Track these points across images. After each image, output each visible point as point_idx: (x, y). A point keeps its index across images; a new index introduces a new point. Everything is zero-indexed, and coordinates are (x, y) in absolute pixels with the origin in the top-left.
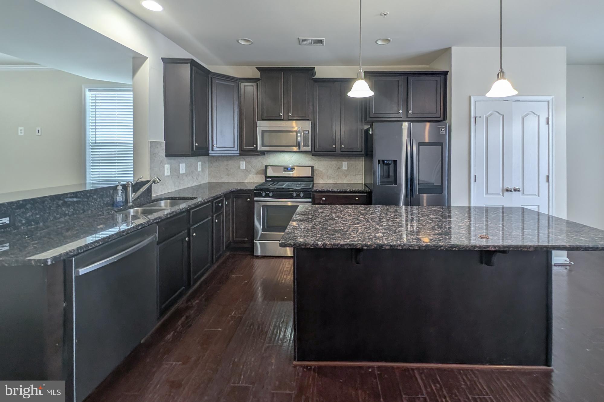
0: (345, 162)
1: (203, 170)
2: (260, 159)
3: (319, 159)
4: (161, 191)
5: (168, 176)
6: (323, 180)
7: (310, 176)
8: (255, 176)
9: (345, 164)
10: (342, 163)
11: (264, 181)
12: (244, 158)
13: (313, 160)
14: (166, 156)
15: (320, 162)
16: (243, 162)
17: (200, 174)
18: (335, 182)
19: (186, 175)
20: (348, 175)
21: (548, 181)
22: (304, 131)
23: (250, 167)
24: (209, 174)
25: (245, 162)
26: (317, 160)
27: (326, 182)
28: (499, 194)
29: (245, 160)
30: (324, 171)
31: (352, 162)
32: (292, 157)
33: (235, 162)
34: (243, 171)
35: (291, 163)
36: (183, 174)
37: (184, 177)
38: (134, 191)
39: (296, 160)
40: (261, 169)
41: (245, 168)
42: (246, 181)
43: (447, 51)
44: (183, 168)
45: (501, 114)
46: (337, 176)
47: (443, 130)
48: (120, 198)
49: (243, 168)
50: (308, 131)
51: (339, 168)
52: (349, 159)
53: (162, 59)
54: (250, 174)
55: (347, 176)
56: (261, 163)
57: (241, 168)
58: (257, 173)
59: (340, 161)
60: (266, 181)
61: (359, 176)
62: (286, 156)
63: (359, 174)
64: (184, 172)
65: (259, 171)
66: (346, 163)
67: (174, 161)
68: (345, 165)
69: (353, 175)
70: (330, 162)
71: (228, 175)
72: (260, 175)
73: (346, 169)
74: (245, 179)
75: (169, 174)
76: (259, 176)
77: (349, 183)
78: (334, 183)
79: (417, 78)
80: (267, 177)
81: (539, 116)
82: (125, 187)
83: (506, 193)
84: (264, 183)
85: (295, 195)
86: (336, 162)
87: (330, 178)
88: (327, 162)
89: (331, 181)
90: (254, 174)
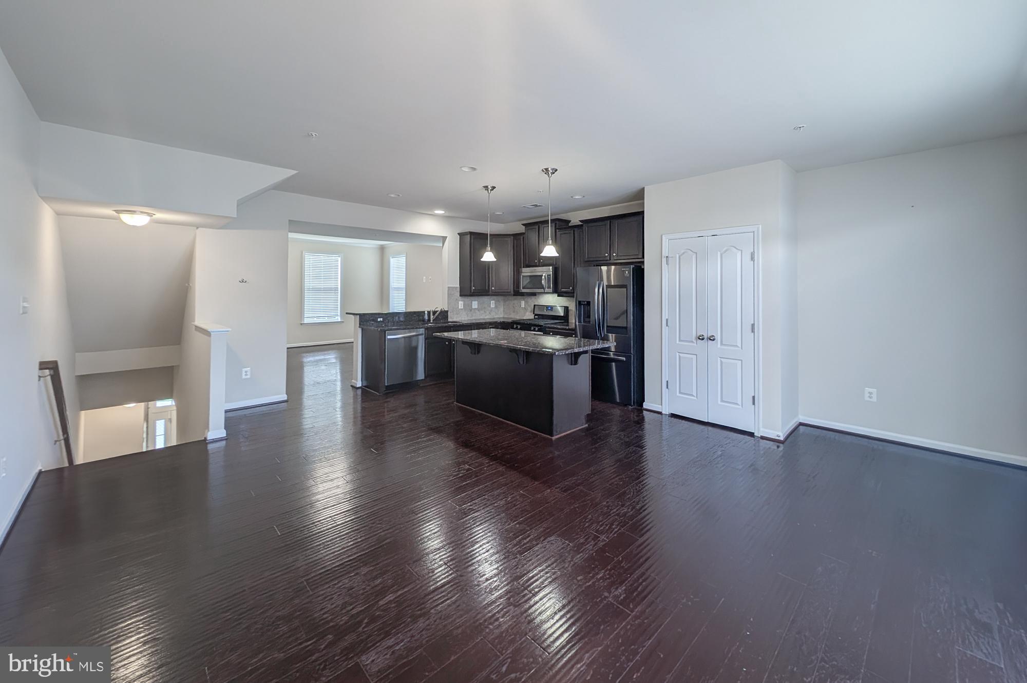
1: (496, 307)
2: (533, 299)
4: (456, 318)
5: (462, 309)
7: (563, 315)
11: (533, 318)
12: (523, 298)
13: (569, 301)
14: (461, 295)
17: (494, 310)
19: (478, 309)
21: (753, 331)
22: (547, 275)
23: (526, 305)
24: (504, 311)
25: (524, 302)
28: (692, 342)
29: (524, 300)
32: (554, 297)
33: (518, 301)
34: (523, 309)
35: (553, 303)
36: (475, 309)
37: (477, 311)
38: (434, 314)
39: (556, 301)
40: (533, 307)
41: (524, 307)
42: (525, 318)
43: (639, 195)
44: (475, 304)
45: (694, 253)
47: (627, 272)
48: (426, 317)
50: (550, 275)
53: (458, 234)
54: (527, 312)
56: (534, 302)
60: (535, 318)
62: (550, 296)
64: (476, 307)
67: (468, 299)
71: (514, 312)
74: (524, 316)
75: (462, 308)
79: (620, 221)
80: (536, 315)
81: (742, 251)
82: (429, 312)
83: (699, 341)
84: (532, 319)
85: (532, 328)
90: (529, 312)
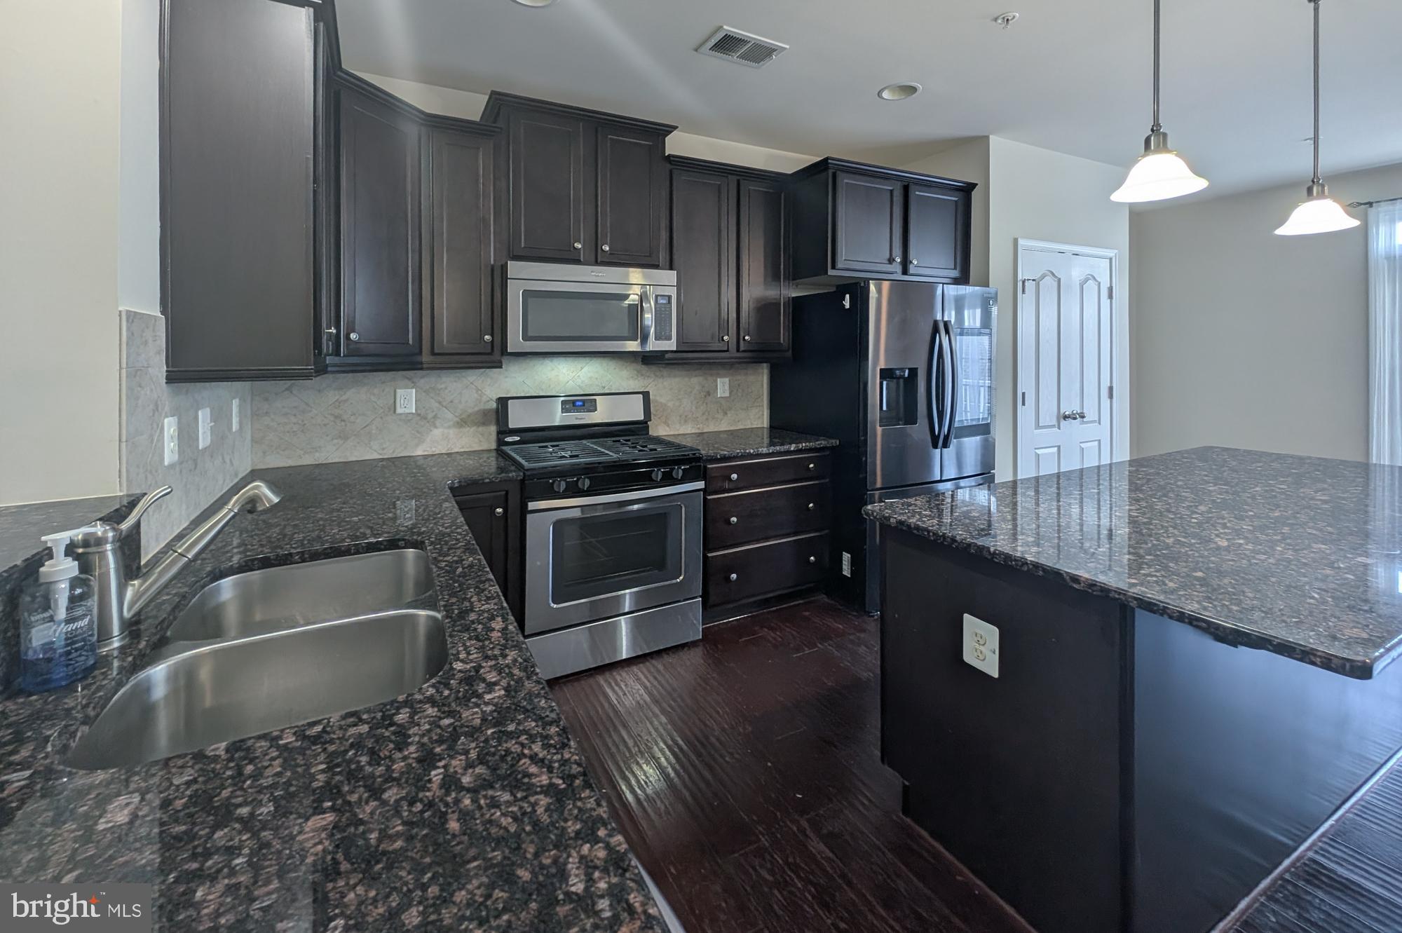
0: (724, 376)
2: (471, 379)
3: (658, 374)
5: (173, 466)
6: (668, 426)
7: (642, 418)
8: (452, 432)
9: (724, 384)
10: (716, 381)
11: (493, 445)
12: (409, 379)
13: (642, 375)
15: (661, 380)
16: (409, 390)
17: (237, 443)
18: (699, 429)
19: (211, 451)
20: (730, 409)
21: (1111, 396)
22: (657, 296)
23: (437, 405)
24: (256, 440)
25: (414, 390)
26: (652, 375)
27: (676, 433)
28: (1054, 426)
29: (414, 385)
30: (670, 404)
31: (739, 377)
32: (582, 368)
33: (376, 391)
34: (407, 418)
35: (579, 386)
36: (206, 449)
37: (208, 463)
39: (591, 378)
40: (476, 409)
41: (414, 411)
42: (419, 452)
43: (979, 143)
44: (206, 427)
46: (703, 414)
47: (991, 302)
49: (407, 411)
50: (667, 298)
51: (709, 394)
52: (731, 371)
54: (436, 427)
55: (728, 412)
56: (478, 390)
57: (399, 410)
58: (462, 423)
59: (711, 375)
60: (502, 443)
61: (754, 411)
62: (561, 367)
63: (756, 404)
64: (208, 440)
65: (469, 416)
66: (727, 380)
67: (186, 399)
68: (723, 386)
69: (742, 409)
70: (686, 379)
71: (343, 436)
72: (474, 428)
73: (727, 394)
74: (417, 445)
75: (176, 457)
76: (470, 430)
77: (732, 428)
78: (697, 431)
80: (506, 432)
81: (1099, 284)
83: (1063, 423)
85: (658, 474)
86: (701, 379)
87: (686, 421)
88: (677, 380)
89: (689, 429)
90: (449, 427)
